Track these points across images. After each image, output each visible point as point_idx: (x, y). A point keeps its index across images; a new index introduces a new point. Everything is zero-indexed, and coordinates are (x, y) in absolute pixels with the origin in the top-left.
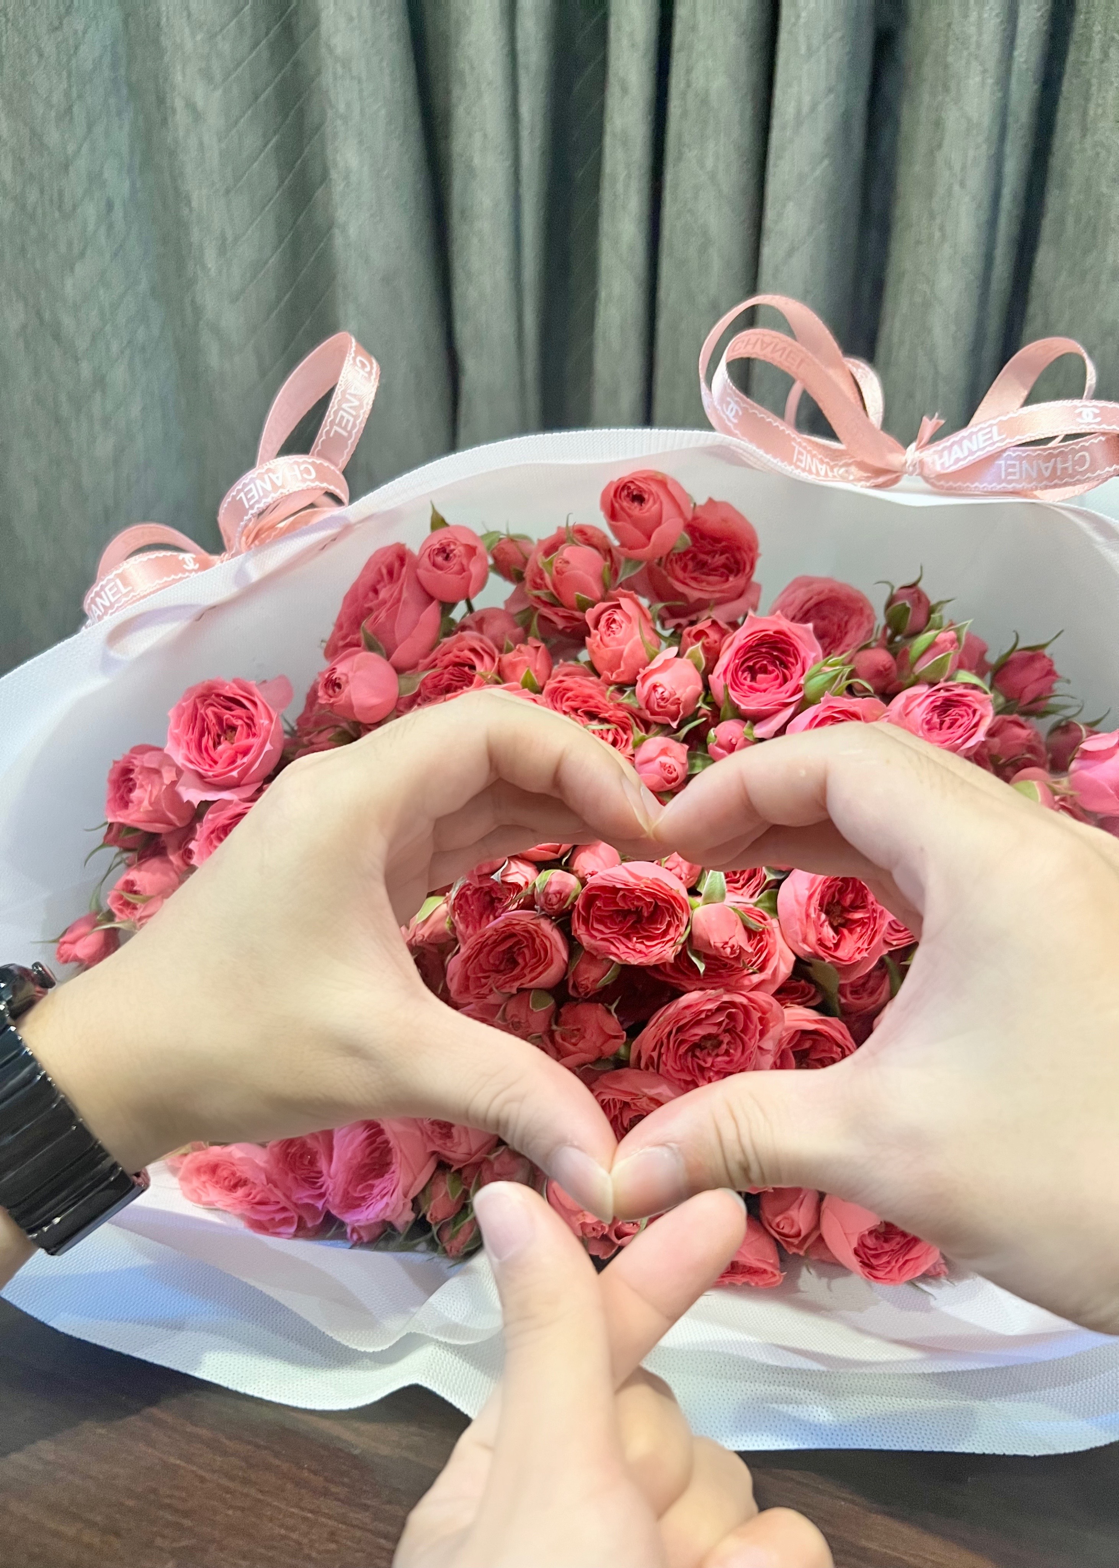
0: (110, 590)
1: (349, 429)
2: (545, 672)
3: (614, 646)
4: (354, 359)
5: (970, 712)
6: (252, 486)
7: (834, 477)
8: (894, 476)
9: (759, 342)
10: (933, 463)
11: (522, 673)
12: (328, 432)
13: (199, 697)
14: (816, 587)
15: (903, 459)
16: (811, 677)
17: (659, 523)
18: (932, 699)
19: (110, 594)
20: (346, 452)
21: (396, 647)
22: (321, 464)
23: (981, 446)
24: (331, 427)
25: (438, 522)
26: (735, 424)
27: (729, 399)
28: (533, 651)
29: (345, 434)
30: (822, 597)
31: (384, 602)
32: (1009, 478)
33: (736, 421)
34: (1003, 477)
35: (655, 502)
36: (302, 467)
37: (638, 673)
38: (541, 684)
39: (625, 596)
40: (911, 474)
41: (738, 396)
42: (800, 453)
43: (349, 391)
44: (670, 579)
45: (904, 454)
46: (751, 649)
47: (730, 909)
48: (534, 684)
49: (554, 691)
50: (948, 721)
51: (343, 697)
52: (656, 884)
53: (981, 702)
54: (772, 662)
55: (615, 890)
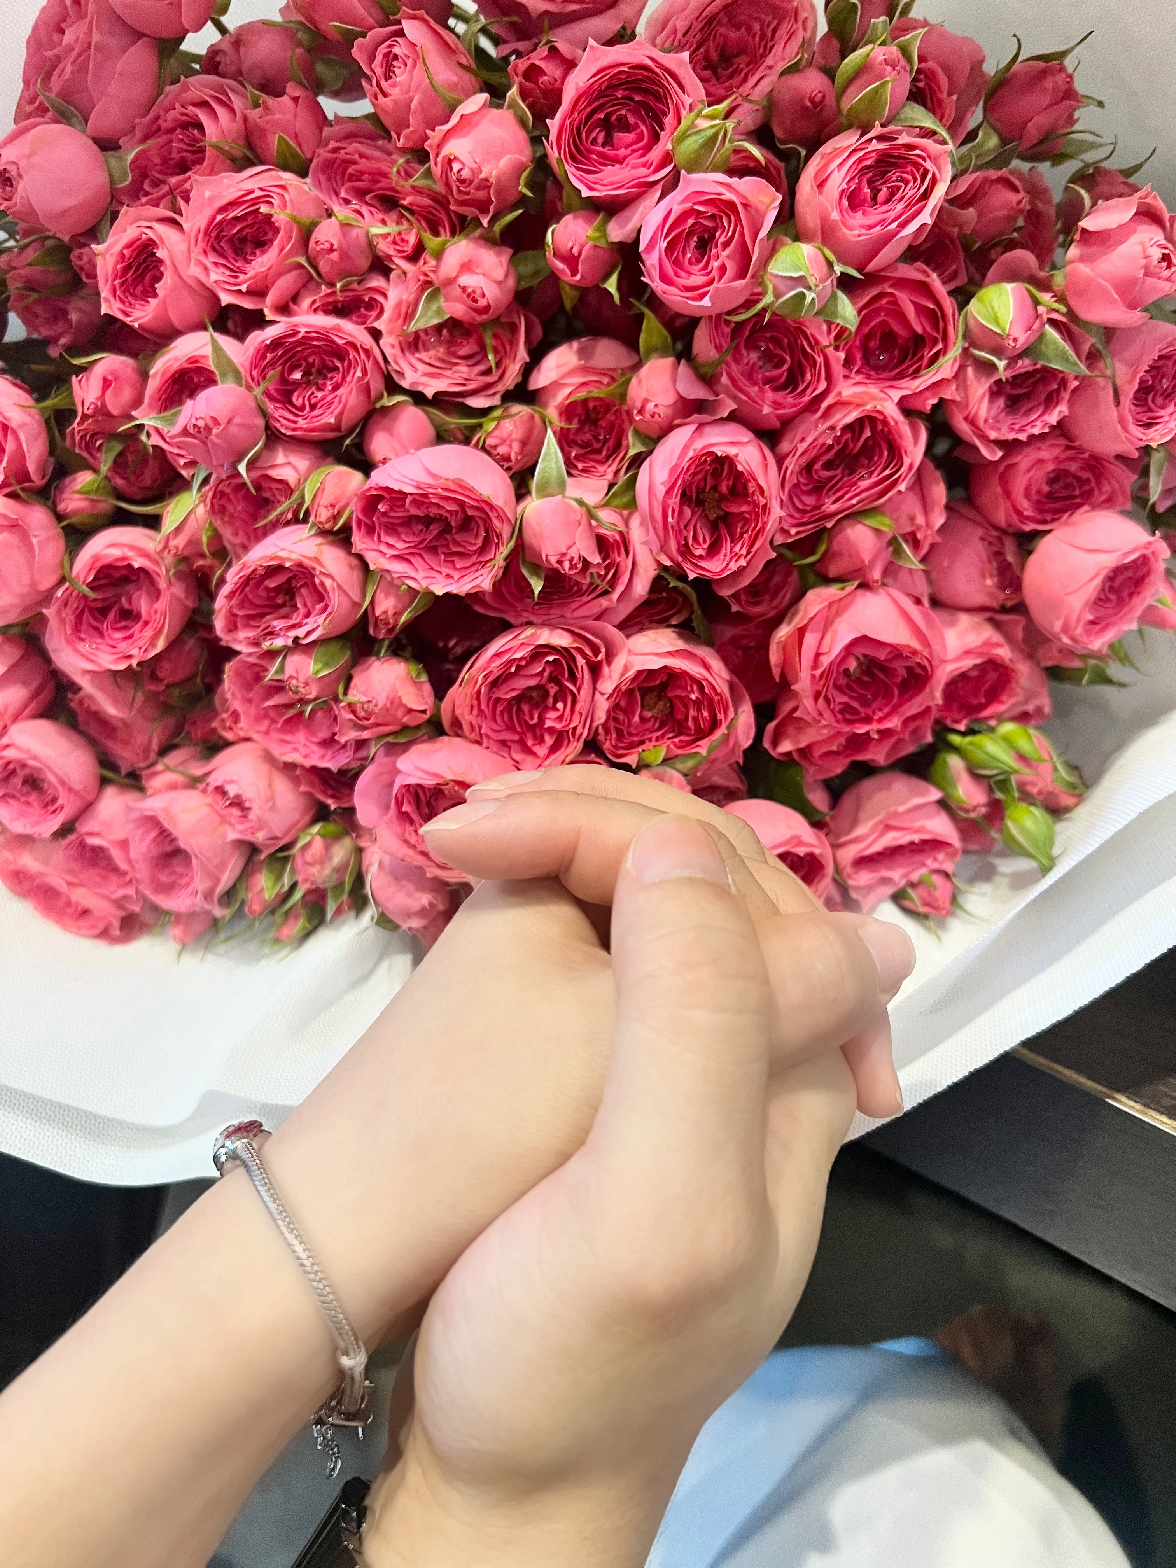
2: (310, 140)
3: (395, 95)
5: (918, 175)
11: (274, 140)
16: (685, 137)
18: (861, 155)
21: (92, 109)
28: (292, 104)
31: (70, 48)
37: (429, 139)
38: (306, 157)
39: (410, 16)
46: (601, 94)
47: (574, 504)
48: (295, 155)
49: (328, 166)
50: (884, 191)
51: (17, 198)
52: (461, 486)
53: (935, 160)
54: (635, 112)
55: (402, 495)
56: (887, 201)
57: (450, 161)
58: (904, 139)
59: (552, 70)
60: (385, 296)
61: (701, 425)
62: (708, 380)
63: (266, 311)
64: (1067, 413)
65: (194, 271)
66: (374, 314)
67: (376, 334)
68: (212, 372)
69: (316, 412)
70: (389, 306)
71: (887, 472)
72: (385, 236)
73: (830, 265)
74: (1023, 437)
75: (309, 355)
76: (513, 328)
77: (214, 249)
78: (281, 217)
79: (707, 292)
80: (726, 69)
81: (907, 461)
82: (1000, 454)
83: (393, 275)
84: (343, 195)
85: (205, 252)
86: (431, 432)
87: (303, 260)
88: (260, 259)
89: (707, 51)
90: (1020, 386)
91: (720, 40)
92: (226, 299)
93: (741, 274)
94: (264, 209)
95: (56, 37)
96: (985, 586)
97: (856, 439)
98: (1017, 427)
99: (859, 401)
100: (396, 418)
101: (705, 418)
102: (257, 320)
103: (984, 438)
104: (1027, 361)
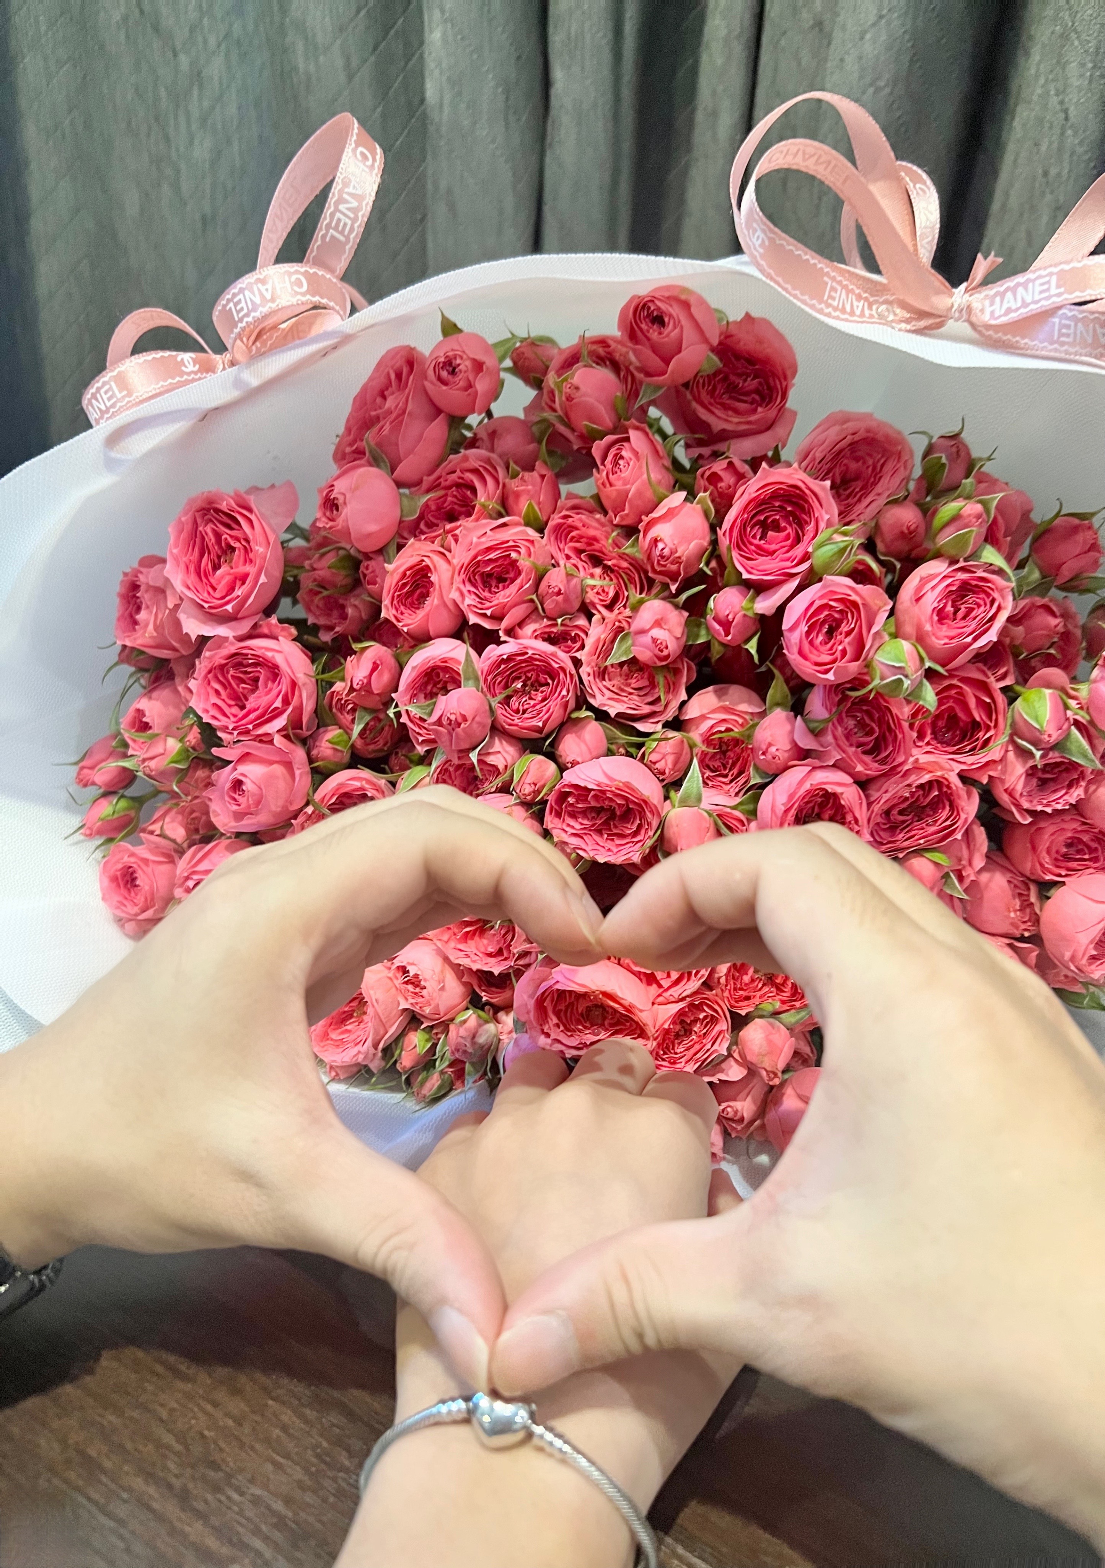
0: (106, 393)
1: (346, 233)
2: (548, 508)
3: (619, 485)
4: (354, 151)
5: (988, 601)
6: (241, 296)
7: (871, 316)
8: (938, 320)
9: (800, 153)
10: (982, 311)
11: (524, 505)
12: (324, 237)
13: (198, 511)
14: (851, 426)
15: (948, 301)
16: (822, 545)
17: (679, 351)
18: (950, 580)
19: (105, 397)
20: (343, 258)
21: (400, 461)
22: (315, 273)
23: (1037, 297)
24: (327, 232)
25: (450, 329)
26: (762, 256)
27: (755, 225)
28: (538, 479)
29: (342, 238)
30: (857, 438)
31: (389, 412)
32: (1062, 339)
33: (761, 251)
34: (1056, 337)
35: (675, 327)
36: (294, 278)
37: (641, 521)
38: (545, 519)
39: (637, 428)
40: (957, 320)
41: (765, 224)
42: (833, 289)
43: (346, 190)
44: (694, 404)
45: (951, 295)
46: (763, 502)
47: (705, 814)
48: (536, 518)
49: (558, 528)
50: (963, 610)
51: (340, 521)
52: (628, 787)
53: (1001, 590)
54: (786, 518)
55: (587, 790)
56: (964, 618)
57: (655, 541)
58: (980, 573)
59: (728, 479)
60: (587, 634)
61: (814, 768)
62: (816, 734)
63: (501, 633)
64: (1083, 797)
65: (454, 595)
66: (578, 645)
67: (577, 663)
68: (459, 674)
69: (526, 716)
70: (589, 642)
71: (948, 823)
72: (593, 587)
73: (922, 660)
74: (1049, 810)
75: (529, 671)
76: (677, 672)
77: (470, 580)
78: (524, 563)
79: (830, 669)
80: (845, 490)
81: (963, 816)
82: (1030, 820)
83: (594, 619)
84: (567, 551)
85: (464, 582)
86: (605, 744)
87: (534, 597)
88: (502, 593)
89: (834, 475)
90: (1048, 772)
91: (843, 468)
92: (473, 619)
93: (856, 658)
94: (514, 555)
95: (379, 400)
96: (1008, 917)
97: (925, 796)
98: (1045, 802)
99: (930, 768)
100: (583, 728)
101: (817, 763)
102: (492, 638)
103: (1018, 806)
104: (1057, 754)
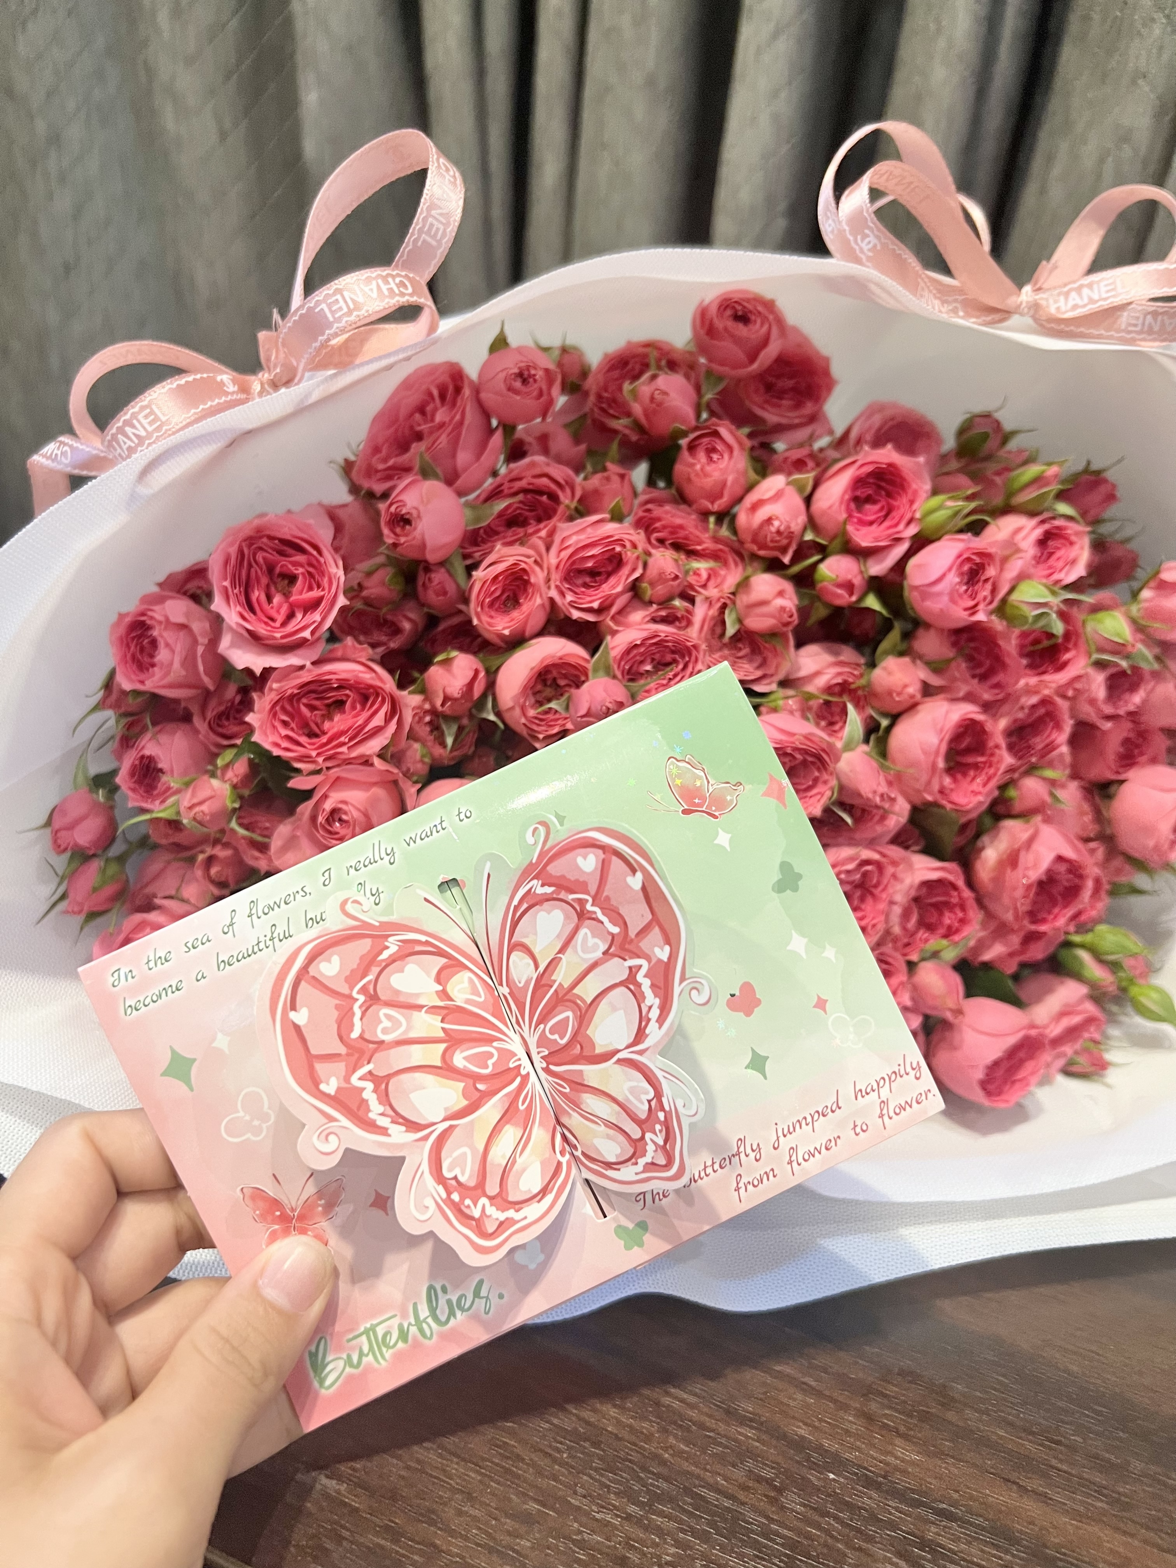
1: (438, 237)
5: (1067, 544)
8: (1004, 315)
10: (1048, 307)
12: (416, 241)
13: (245, 540)
14: (889, 413)
15: (1016, 299)
16: (931, 512)
17: (766, 344)
18: (1036, 531)
19: (145, 422)
21: (459, 475)
23: (1103, 296)
24: (419, 237)
26: (868, 257)
29: (434, 243)
31: (442, 425)
32: (1130, 329)
33: (870, 254)
36: (398, 280)
40: (1022, 315)
41: (878, 229)
42: (922, 288)
44: (748, 404)
45: (1019, 295)
53: (1078, 534)
58: (1058, 523)
62: (941, 672)
78: (630, 554)
83: (698, 599)
85: (561, 581)
92: (574, 615)
94: (616, 548)
101: (947, 697)
